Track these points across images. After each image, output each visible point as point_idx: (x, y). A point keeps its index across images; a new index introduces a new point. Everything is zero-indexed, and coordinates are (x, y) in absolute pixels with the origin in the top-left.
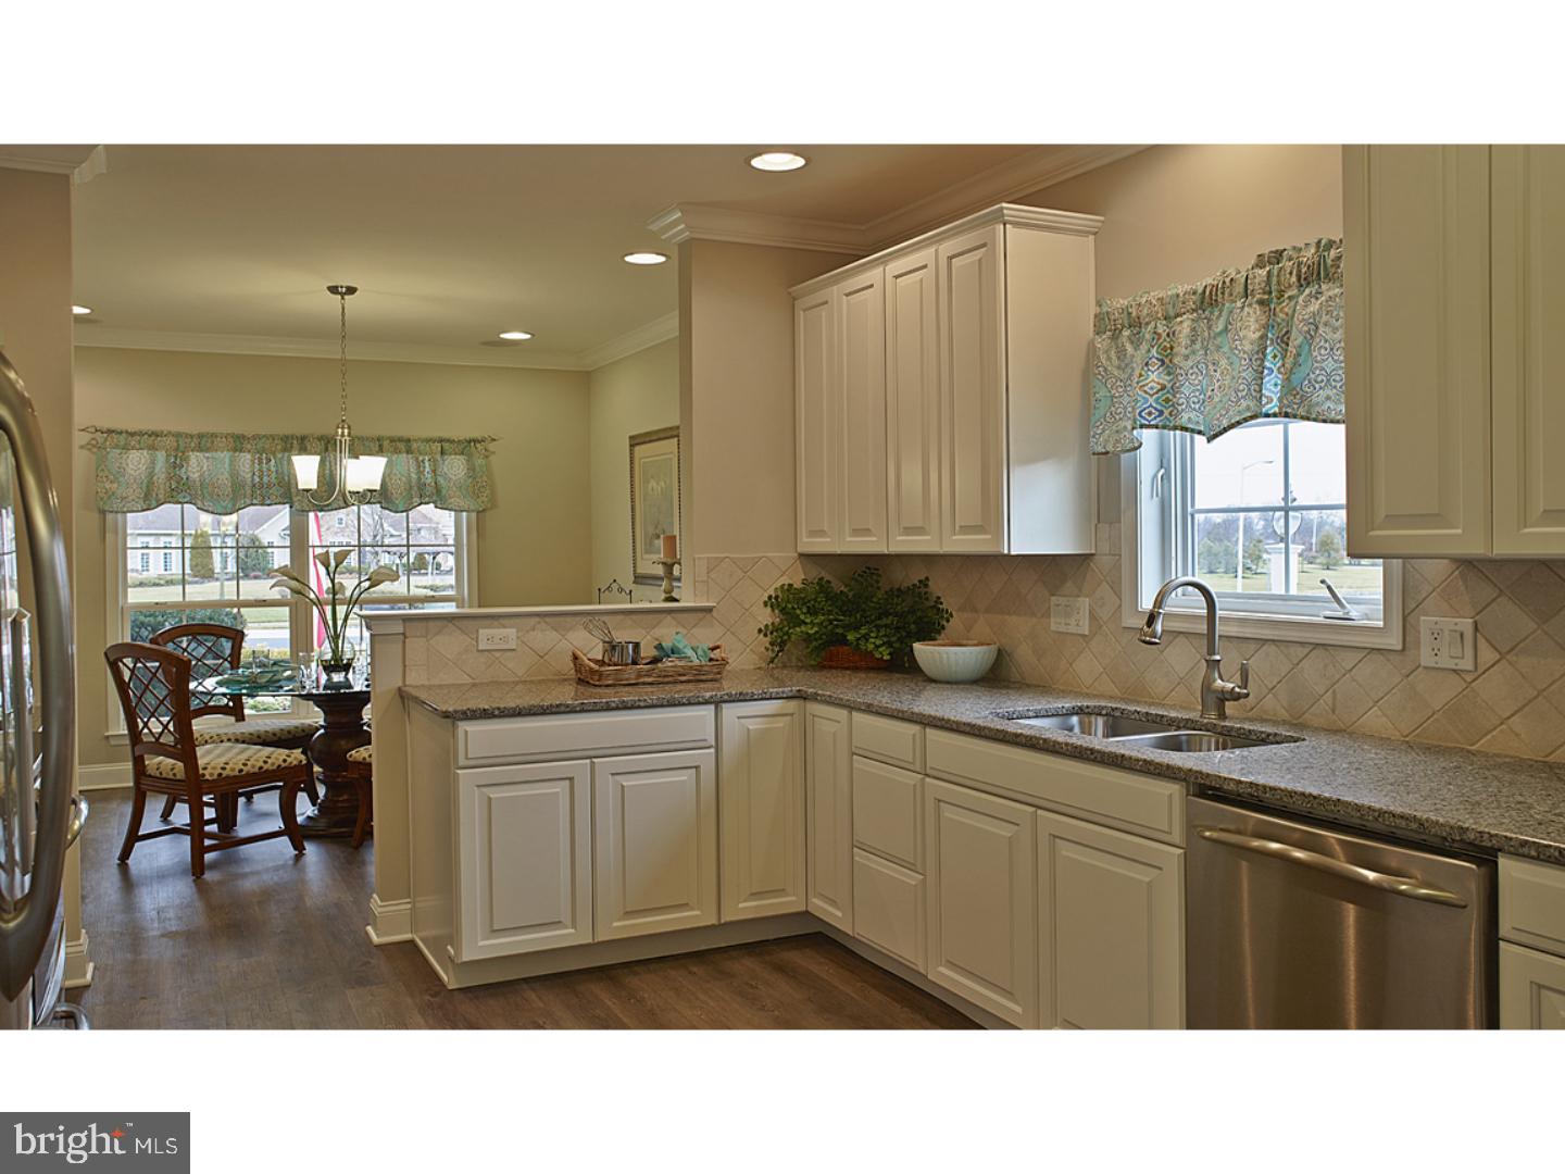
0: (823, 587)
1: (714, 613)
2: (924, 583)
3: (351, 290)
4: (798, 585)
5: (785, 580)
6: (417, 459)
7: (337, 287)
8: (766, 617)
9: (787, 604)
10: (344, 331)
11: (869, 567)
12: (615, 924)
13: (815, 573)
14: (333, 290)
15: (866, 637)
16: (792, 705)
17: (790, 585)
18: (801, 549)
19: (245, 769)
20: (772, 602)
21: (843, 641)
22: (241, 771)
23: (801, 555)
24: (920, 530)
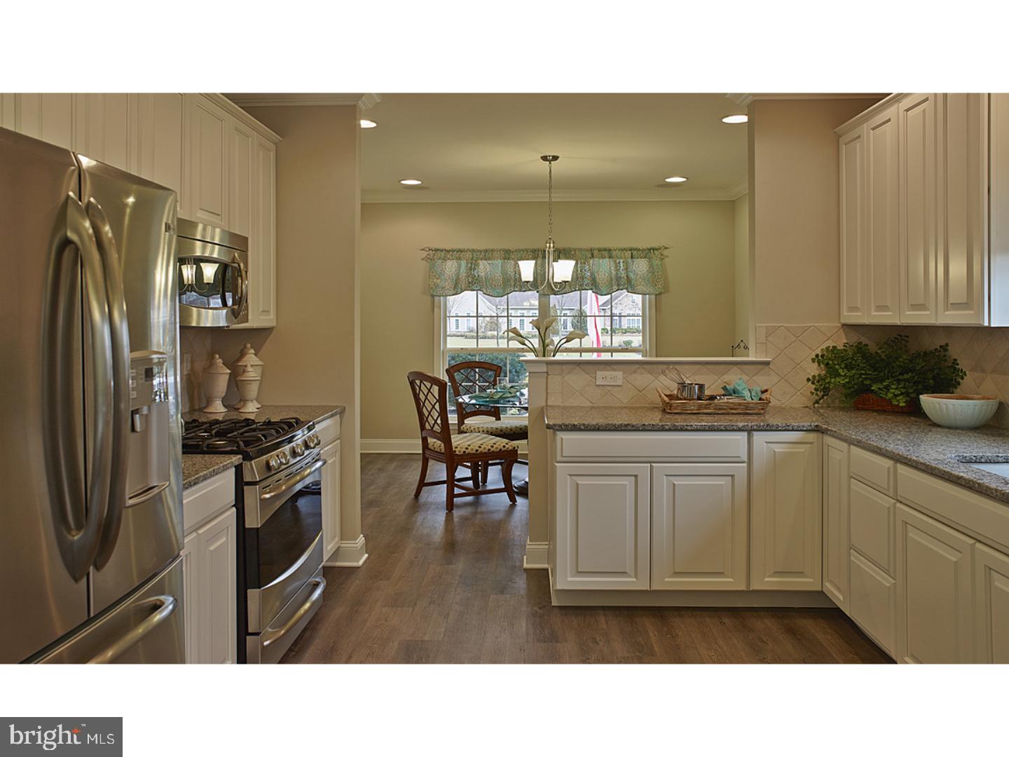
0: (860, 349)
1: (771, 366)
2: (944, 348)
3: (555, 158)
4: (840, 347)
5: (830, 344)
6: (616, 261)
7: (546, 157)
8: (814, 370)
9: (829, 360)
10: (550, 184)
11: (900, 336)
12: (666, 579)
13: (855, 338)
14: (544, 158)
15: (887, 388)
16: (812, 437)
17: (834, 347)
18: (843, 321)
19: (480, 450)
20: (817, 359)
21: (868, 390)
22: (477, 450)
23: (844, 325)
24: (922, 307)
